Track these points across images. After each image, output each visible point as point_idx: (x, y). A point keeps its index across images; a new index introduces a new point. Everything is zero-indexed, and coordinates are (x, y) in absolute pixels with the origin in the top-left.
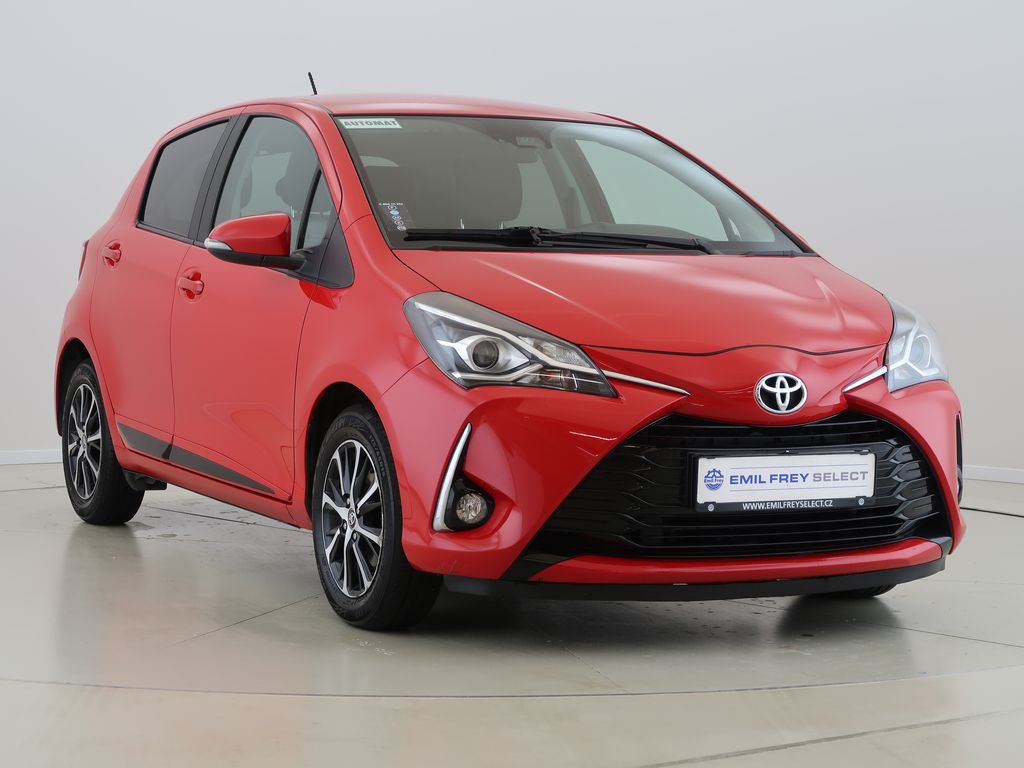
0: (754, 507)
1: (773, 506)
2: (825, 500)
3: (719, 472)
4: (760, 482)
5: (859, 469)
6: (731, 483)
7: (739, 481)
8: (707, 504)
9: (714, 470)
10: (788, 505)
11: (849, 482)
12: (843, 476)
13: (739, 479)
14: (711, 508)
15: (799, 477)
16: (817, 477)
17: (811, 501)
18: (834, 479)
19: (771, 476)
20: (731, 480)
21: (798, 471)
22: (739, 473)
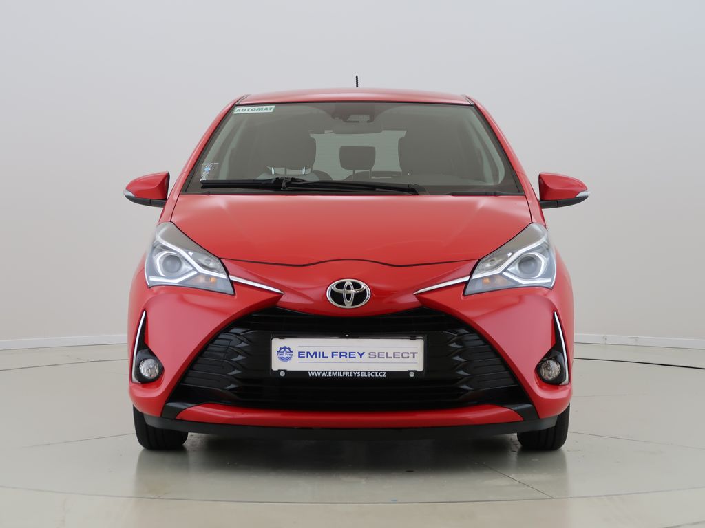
0: (317, 374)
1: (334, 375)
2: (379, 372)
3: (289, 349)
4: (323, 357)
5: (410, 350)
6: (299, 357)
7: (306, 355)
8: (280, 371)
9: (285, 347)
10: (347, 374)
11: (401, 360)
12: (395, 355)
13: (306, 354)
14: (282, 374)
15: (357, 354)
16: (372, 355)
17: (366, 372)
18: (387, 357)
19: (333, 353)
20: (299, 355)
21: (356, 350)
22: (306, 350)
